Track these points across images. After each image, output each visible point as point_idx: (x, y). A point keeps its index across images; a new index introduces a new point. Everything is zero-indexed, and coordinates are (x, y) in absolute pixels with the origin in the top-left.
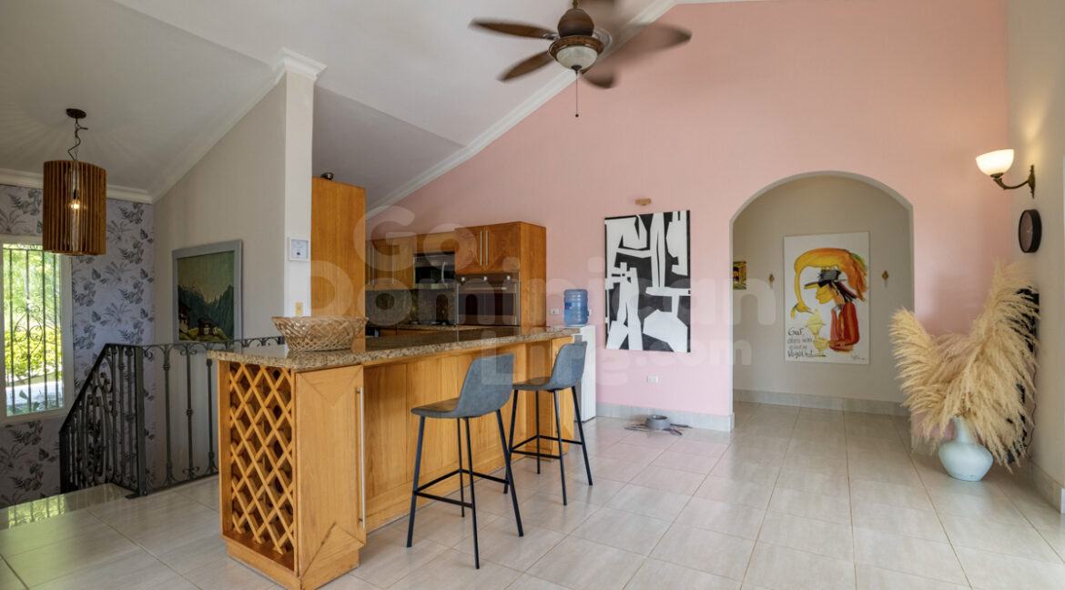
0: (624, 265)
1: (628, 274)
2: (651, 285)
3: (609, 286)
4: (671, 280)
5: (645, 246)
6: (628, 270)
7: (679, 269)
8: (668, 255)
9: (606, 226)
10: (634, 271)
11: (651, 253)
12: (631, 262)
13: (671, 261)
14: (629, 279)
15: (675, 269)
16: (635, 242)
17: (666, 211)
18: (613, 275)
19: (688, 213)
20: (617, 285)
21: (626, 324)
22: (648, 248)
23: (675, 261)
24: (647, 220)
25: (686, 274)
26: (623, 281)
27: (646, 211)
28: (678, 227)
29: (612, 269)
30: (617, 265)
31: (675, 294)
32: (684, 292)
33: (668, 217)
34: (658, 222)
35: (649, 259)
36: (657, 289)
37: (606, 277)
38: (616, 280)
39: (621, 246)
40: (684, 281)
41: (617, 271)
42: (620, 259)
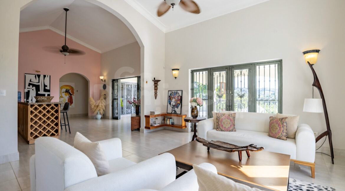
0: (31, 86)
1: (32, 88)
2: (39, 91)
3: (26, 90)
4: (45, 90)
5: (38, 82)
6: (33, 87)
7: (47, 88)
9: (25, 76)
10: (34, 88)
11: (40, 84)
12: (33, 85)
13: (45, 86)
14: (33, 90)
15: (46, 88)
16: (35, 81)
17: (44, 75)
18: (27, 88)
19: (50, 76)
20: (29, 91)
22: (39, 82)
23: (47, 86)
24: (39, 76)
25: (49, 89)
26: (31, 90)
27: (39, 74)
28: (47, 79)
29: (27, 86)
30: (29, 86)
31: (46, 93)
32: (49, 93)
33: (45, 76)
34: (42, 77)
35: (39, 85)
36: (41, 92)
37: (25, 88)
38: (29, 90)
39: (30, 81)
40: (49, 91)
41: (29, 87)
42: (30, 85)
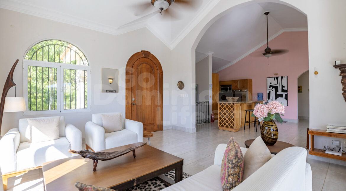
0: (271, 88)
1: (272, 90)
2: (278, 92)
3: (268, 92)
4: (283, 91)
5: (277, 83)
6: (272, 88)
7: (285, 88)
8: (282, 86)
9: (267, 80)
10: (274, 89)
11: (278, 85)
12: (273, 87)
13: (283, 87)
14: (273, 91)
15: (284, 88)
16: (274, 83)
17: (282, 76)
18: (269, 90)
19: (287, 77)
20: (270, 92)
21: (272, 100)
22: (277, 84)
23: (284, 87)
24: (277, 78)
25: (286, 89)
26: (271, 91)
27: (277, 76)
28: (285, 80)
29: (268, 88)
30: (270, 87)
31: (284, 94)
32: (286, 93)
33: (282, 78)
34: (280, 79)
36: (280, 92)
37: (267, 90)
38: (270, 91)
39: (271, 83)
40: (286, 91)
41: (270, 89)
42: (270, 86)
